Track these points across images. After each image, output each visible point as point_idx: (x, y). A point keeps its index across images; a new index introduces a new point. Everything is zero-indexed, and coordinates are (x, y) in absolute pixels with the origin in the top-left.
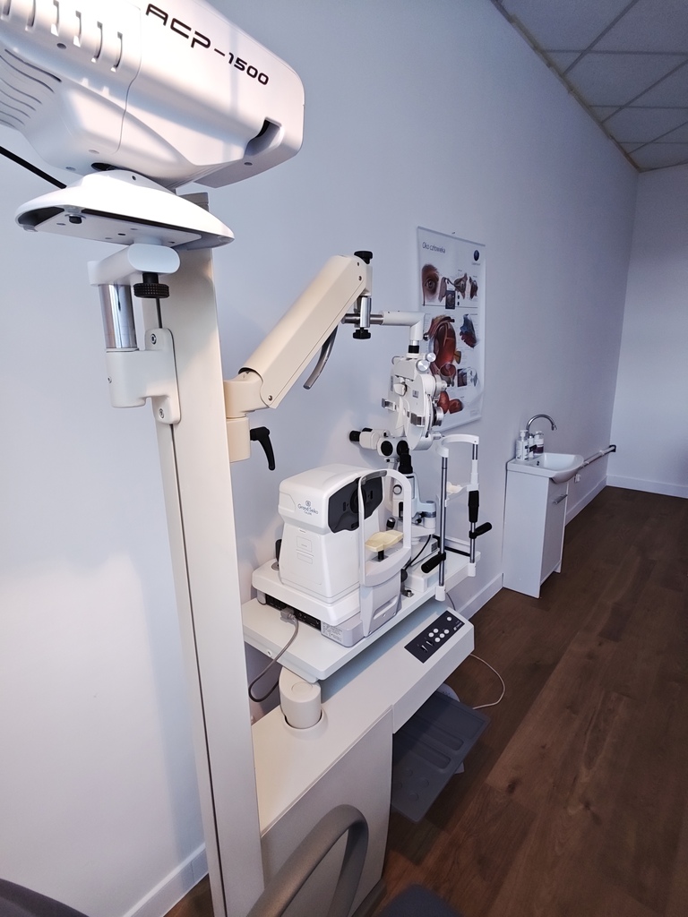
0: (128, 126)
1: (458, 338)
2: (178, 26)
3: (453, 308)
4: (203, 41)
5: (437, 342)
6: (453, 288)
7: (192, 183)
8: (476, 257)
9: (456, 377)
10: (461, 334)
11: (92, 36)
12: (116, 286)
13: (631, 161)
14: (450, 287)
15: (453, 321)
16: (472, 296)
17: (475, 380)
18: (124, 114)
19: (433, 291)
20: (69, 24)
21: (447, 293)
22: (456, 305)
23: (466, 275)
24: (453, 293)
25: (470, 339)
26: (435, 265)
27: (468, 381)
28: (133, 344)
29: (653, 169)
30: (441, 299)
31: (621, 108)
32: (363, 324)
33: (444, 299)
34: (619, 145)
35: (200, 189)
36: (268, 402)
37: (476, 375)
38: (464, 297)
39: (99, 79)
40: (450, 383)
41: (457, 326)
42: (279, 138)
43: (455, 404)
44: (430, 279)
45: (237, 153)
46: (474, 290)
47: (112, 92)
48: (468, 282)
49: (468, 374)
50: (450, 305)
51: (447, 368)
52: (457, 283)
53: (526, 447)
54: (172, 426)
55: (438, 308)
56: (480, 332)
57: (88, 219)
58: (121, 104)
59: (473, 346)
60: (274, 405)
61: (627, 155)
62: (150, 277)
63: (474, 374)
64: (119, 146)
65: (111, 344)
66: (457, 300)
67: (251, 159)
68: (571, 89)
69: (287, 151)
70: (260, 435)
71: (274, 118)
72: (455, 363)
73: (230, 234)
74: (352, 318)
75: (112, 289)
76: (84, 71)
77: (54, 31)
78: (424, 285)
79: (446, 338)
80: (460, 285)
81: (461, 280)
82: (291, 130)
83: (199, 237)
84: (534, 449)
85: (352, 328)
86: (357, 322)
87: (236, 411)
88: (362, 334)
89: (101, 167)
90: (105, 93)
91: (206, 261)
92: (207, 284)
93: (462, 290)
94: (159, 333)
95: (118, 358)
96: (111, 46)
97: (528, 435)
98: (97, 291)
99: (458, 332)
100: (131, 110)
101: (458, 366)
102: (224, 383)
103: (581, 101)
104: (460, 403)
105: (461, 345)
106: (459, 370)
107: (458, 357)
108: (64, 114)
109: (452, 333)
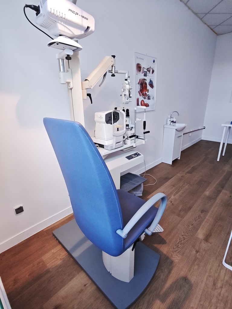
0: (65, 28)
1: (148, 85)
2: (73, 12)
3: (146, 76)
4: (77, 14)
5: (141, 86)
6: (146, 71)
7: (75, 38)
8: (154, 62)
9: (147, 97)
10: (149, 84)
11: (61, 15)
12: (61, 59)
13: (214, 31)
14: (145, 70)
15: (146, 80)
16: (152, 73)
17: (153, 98)
18: (65, 26)
19: (140, 71)
20: (58, 14)
21: (144, 72)
22: (147, 75)
23: (150, 67)
24: (146, 72)
25: (152, 86)
26: (140, 63)
27: (151, 98)
28: (64, 71)
29: (222, 34)
30: (142, 73)
31: (206, 14)
32: (113, 73)
33: (143, 73)
34: (208, 26)
35: (77, 39)
36: (91, 87)
37: (154, 97)
38: (150, 73)
39: (62, 21)
40: (144, 98)
41: (148, 82)
42: (90, 30)
43: (146, 105)
44: (139, 67)
45: (83, 32)
46: (153, 71)
47: (63, 23)
48: (151, 69)
49: (151, 96)
50: (145, 75)
51: (144, 94)
52: (147, 69)
53: (170, 121)
54: (71, 89)
55: (141, 76)
56: (155, 84)
57: (59, 44)
58: (65, 25)
59: (152, 88)
60: (92, 88)
61: (212, 29)
62: (68, 55)
63: (153, 97)
64: (64, 32)
65: (60, 70)
66: (147, 74)
67: (85, 33)
68: (189, 8)
69: (92, 32)
70: (89, 95)
71: (89, 26)
72: (147, 92)
73: (82, 48)
74: (110, 71)
75: (60, 59)
76: (59, 20)
77: (56, 15)
78: (137, 69)
79: (144, 85)
80: (148, 70)
81: (149, 68)
82: (92, 28)
83: (76, 48)
84: (173, 122)
85: (111, 74)
86: (112, 72)
87: (84, 88)
88: (113, 75)
89: (60, 35)
90: (62, 23)
91: (78, 54)
92: (78, 59)
93: (149, 71)
94: (69, 69)
95: (62, 74)
96: (64, 16)
97: (171, 117)
98: (58, 60)
99: (148, 84)
100: (66, 26)
101: (148, 94)
102: (82, 82)
103: (193, 12)
104: (148, 105)
105: (149, 87)
106: (148, 95)
107: (148, 91)
108: (56, 26)
109: (146, 84)
